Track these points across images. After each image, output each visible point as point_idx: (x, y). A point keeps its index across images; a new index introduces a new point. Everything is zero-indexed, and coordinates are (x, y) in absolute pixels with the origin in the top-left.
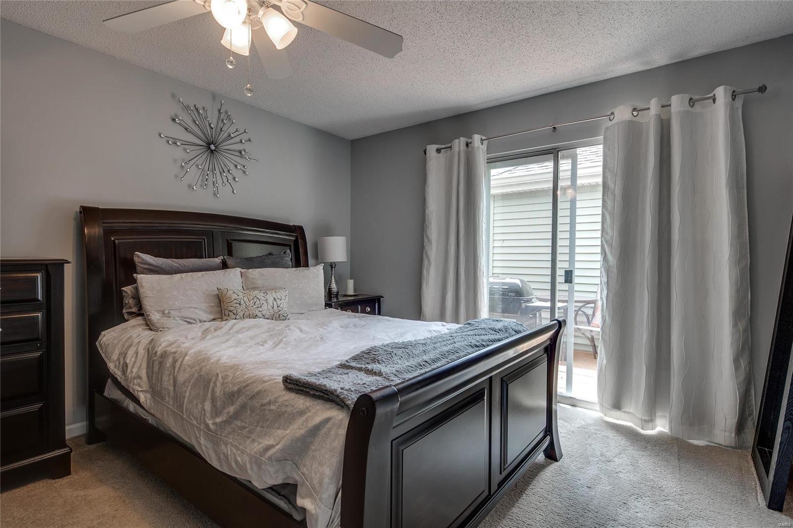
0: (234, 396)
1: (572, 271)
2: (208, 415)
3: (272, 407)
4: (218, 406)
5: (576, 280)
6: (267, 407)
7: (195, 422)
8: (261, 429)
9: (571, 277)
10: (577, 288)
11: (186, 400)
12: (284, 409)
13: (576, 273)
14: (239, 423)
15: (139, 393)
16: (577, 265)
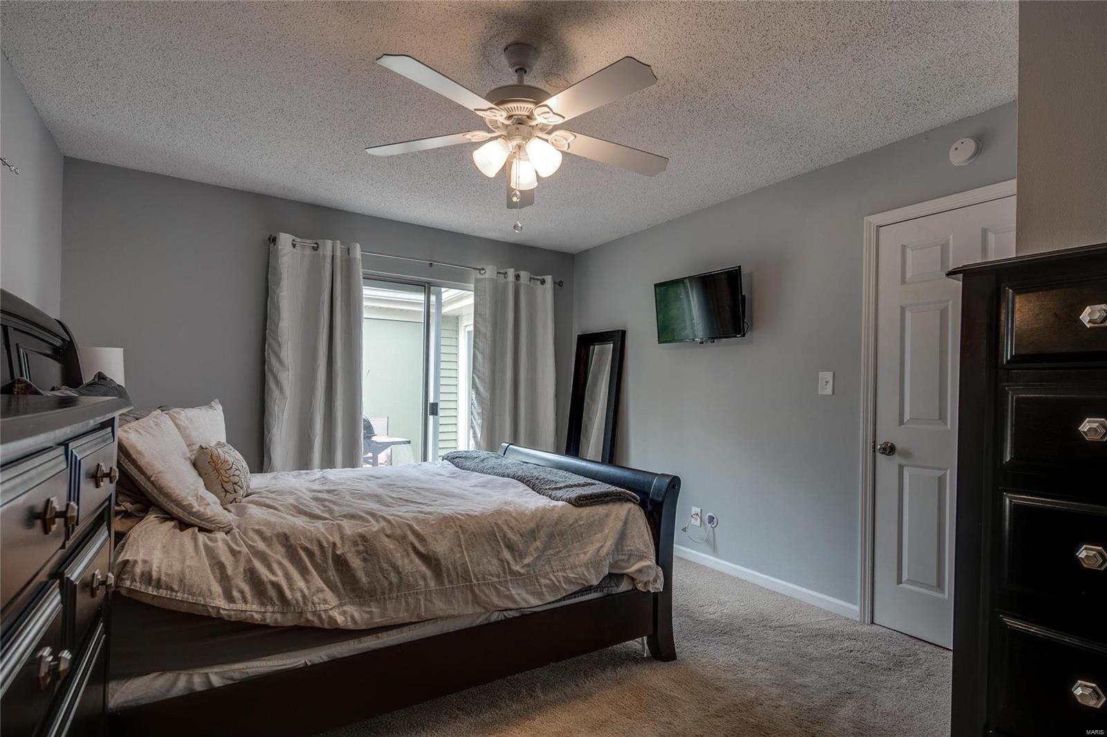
0: (534, 532)
1: (437, 404)
2: (512, 562)
3: (581, 523)
4: (522, 548)
5: (441, 413)
6: (576, 525)
7: (495, 579)
8: (578, 544)
9: (437, 410)
10: (442, 421)
11: (469, 565)
12: (592, 519)
13: (441, 405)
14: (551, 552)
15: (330, 612)
16: (442, 397)
